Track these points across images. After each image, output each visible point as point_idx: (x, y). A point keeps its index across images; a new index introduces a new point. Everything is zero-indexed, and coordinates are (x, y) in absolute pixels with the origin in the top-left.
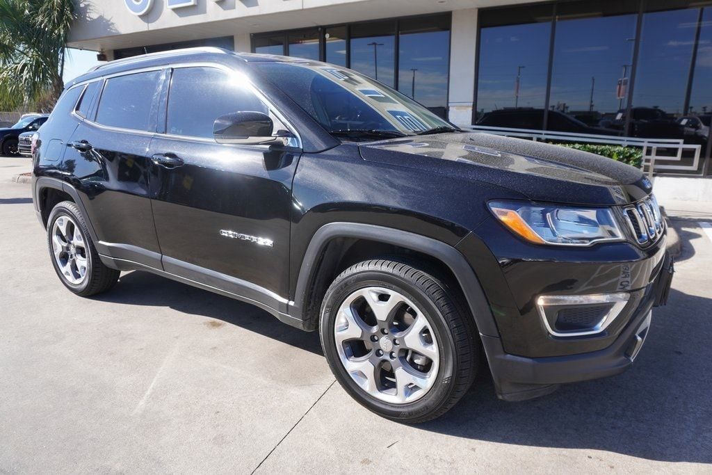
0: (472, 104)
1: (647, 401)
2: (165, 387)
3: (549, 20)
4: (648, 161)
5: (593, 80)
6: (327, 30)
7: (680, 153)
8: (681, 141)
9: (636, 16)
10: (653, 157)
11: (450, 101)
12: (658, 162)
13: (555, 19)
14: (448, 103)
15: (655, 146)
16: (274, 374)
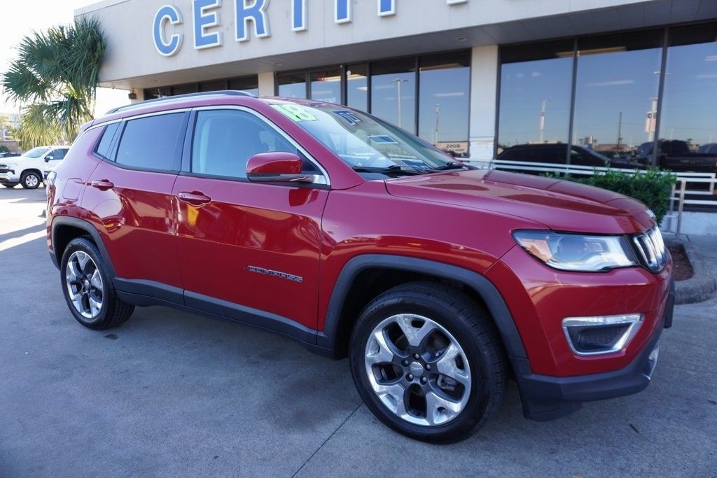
0: (493, 139)
1: (677, 457)
2: (166, 428)
3: (570, 55)
4: (677, 195)
5: (621, 114)
6: (349, 67)
7: (712, 187)
8: (713, 175)
9: (660, 50)
10: (683, 192)
11: (471, 136)
12: (687, 197)
13: (576, 54)
14: (469, 137)
15: (684, 181)
16: (278, 417)
